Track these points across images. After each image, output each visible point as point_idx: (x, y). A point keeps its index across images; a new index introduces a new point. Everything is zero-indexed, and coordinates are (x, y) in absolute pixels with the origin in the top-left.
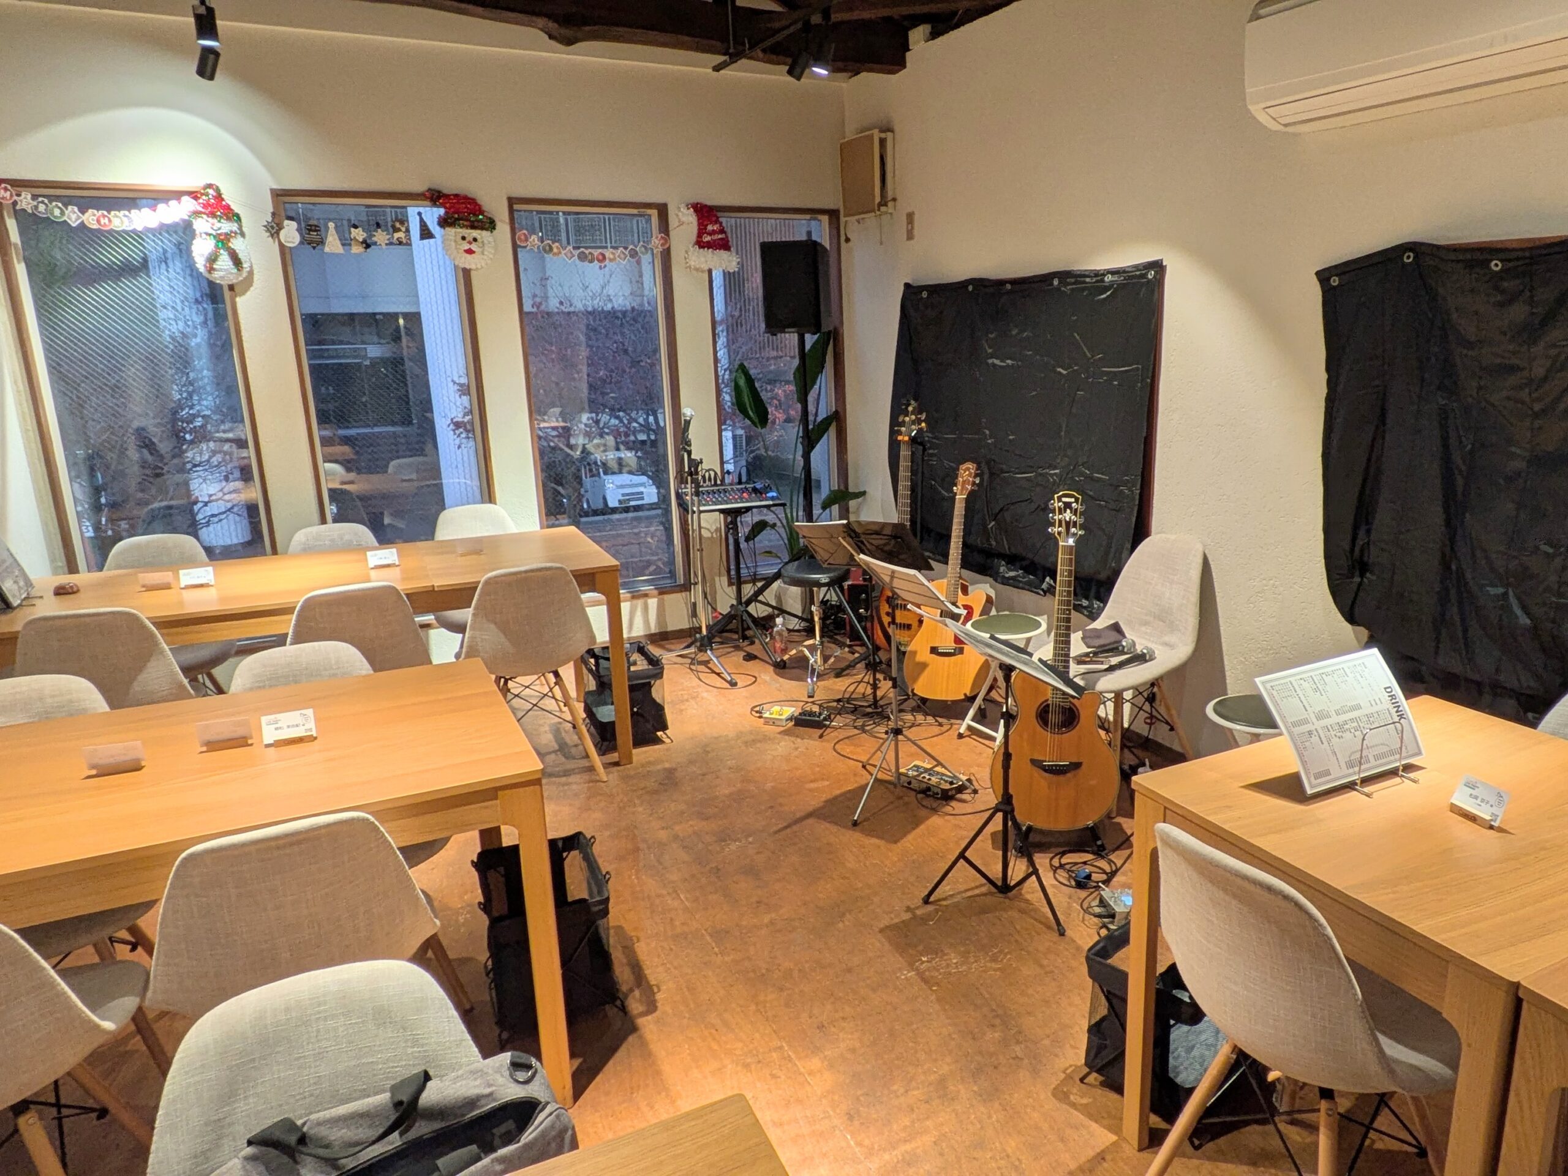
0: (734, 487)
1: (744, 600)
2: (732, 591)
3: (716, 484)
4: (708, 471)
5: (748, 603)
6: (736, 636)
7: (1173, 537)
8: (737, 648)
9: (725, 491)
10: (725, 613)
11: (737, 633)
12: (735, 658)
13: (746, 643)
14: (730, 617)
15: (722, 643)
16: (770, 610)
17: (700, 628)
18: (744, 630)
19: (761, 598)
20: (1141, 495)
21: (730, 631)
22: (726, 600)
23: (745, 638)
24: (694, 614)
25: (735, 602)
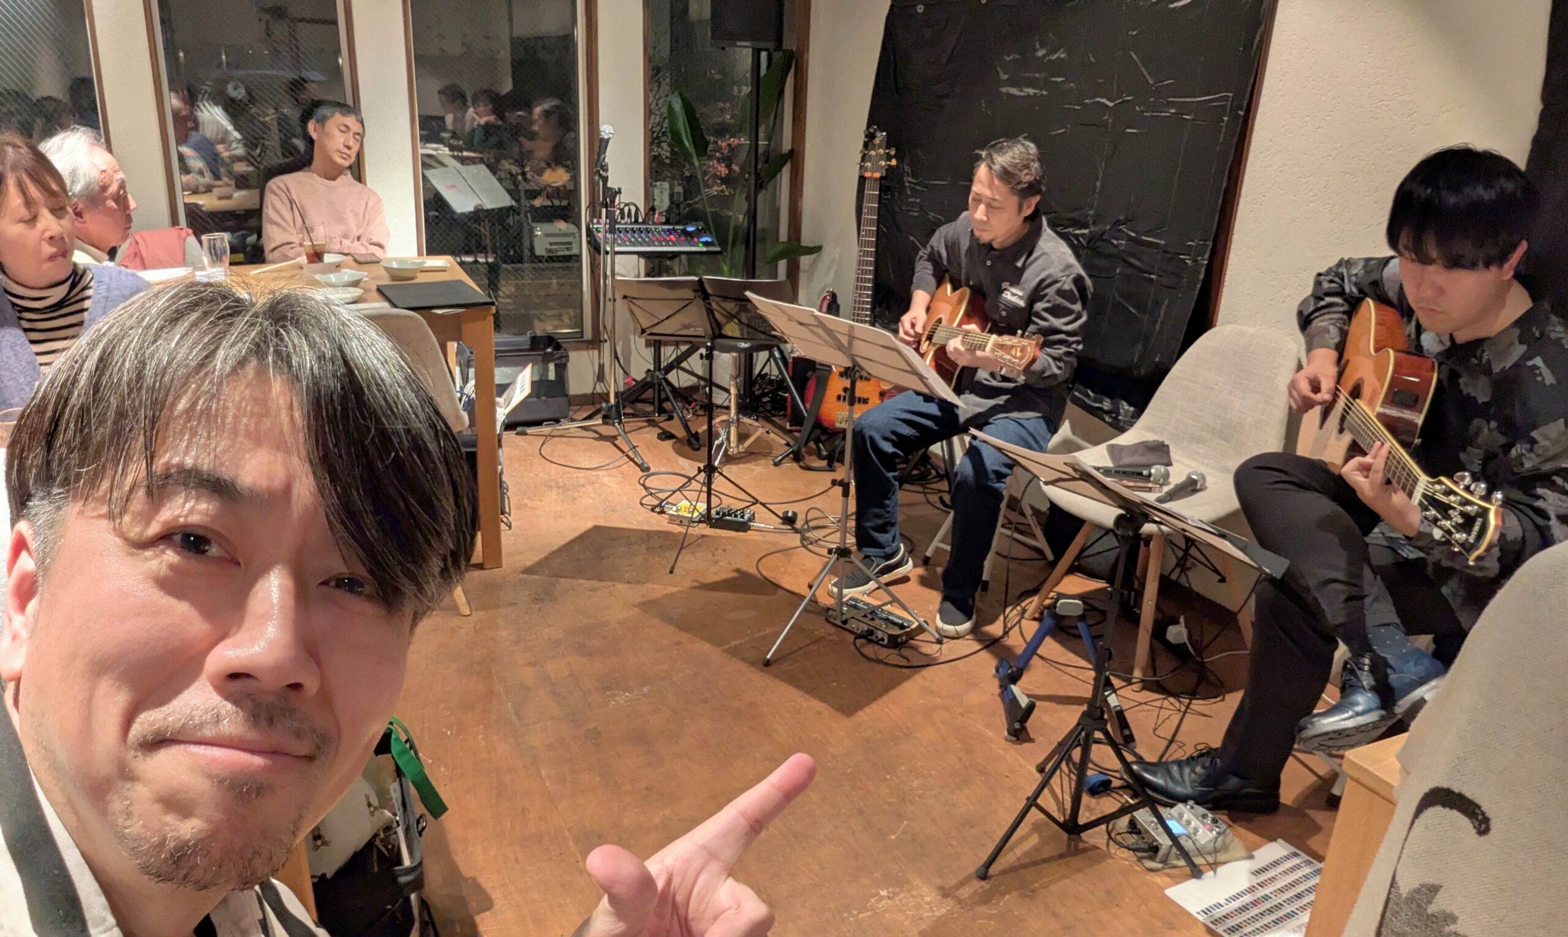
0: (660, 227)
1: (663, 365)
2: (649, 353)
3: (636, 222)
4: (626, 205)
5: (669, 368)
6: (650, 408)
7: (1251, 330)
8: (652, 423)
9: (648, 231)
10: (639, 379)
11: (652, 403)
12: (648, 436)
13: (663, 417)
14: (644, 385)
15: (634, 416)
16: (695, 380)
17: (608, 394)
18: (661, 402)
19: (684, 365)
20: (1209, 268)
21: (644, 401)
22: (641, 363)
23: (661, 411)
24: (601, 377)
25: (652, 368)
